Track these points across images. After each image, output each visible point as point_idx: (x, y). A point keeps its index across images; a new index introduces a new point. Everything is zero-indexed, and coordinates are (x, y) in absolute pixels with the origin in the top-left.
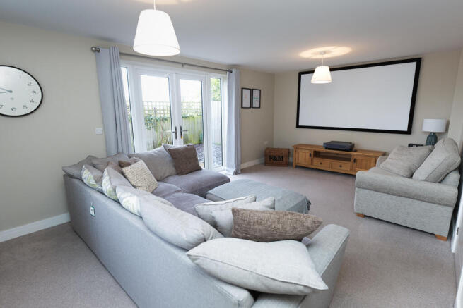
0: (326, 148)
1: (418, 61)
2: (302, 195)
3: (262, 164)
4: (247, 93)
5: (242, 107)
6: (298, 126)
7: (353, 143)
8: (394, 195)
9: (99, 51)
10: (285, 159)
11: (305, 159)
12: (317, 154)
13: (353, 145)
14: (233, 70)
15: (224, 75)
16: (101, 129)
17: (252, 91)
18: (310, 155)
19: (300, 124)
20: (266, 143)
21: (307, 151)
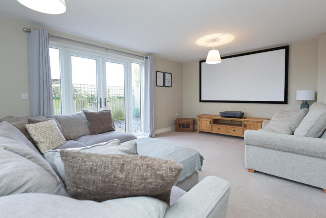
0: (222, 116)
1: (287, 48)
2: (195, 151)
3: (173, 130)
4: (160, 75)
5: (157, 86)
6: (201, 101)
7: (243, 112)
8: (279, 150)
9: (30, 32)
10: (191, 126)
11: (207, 126)
12: (215, 121)
13: (243, 114)
14: (148, 57)
15: (142, 61)
16: (28, 95)
17: (164, 74)
18: (210, 122)
19: (202, 99)
20: (177, 114)
21: (208, 119)
